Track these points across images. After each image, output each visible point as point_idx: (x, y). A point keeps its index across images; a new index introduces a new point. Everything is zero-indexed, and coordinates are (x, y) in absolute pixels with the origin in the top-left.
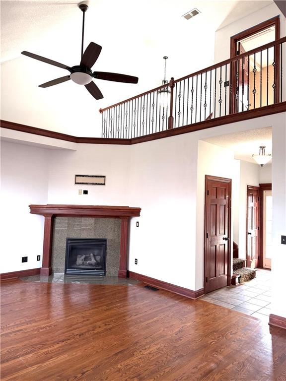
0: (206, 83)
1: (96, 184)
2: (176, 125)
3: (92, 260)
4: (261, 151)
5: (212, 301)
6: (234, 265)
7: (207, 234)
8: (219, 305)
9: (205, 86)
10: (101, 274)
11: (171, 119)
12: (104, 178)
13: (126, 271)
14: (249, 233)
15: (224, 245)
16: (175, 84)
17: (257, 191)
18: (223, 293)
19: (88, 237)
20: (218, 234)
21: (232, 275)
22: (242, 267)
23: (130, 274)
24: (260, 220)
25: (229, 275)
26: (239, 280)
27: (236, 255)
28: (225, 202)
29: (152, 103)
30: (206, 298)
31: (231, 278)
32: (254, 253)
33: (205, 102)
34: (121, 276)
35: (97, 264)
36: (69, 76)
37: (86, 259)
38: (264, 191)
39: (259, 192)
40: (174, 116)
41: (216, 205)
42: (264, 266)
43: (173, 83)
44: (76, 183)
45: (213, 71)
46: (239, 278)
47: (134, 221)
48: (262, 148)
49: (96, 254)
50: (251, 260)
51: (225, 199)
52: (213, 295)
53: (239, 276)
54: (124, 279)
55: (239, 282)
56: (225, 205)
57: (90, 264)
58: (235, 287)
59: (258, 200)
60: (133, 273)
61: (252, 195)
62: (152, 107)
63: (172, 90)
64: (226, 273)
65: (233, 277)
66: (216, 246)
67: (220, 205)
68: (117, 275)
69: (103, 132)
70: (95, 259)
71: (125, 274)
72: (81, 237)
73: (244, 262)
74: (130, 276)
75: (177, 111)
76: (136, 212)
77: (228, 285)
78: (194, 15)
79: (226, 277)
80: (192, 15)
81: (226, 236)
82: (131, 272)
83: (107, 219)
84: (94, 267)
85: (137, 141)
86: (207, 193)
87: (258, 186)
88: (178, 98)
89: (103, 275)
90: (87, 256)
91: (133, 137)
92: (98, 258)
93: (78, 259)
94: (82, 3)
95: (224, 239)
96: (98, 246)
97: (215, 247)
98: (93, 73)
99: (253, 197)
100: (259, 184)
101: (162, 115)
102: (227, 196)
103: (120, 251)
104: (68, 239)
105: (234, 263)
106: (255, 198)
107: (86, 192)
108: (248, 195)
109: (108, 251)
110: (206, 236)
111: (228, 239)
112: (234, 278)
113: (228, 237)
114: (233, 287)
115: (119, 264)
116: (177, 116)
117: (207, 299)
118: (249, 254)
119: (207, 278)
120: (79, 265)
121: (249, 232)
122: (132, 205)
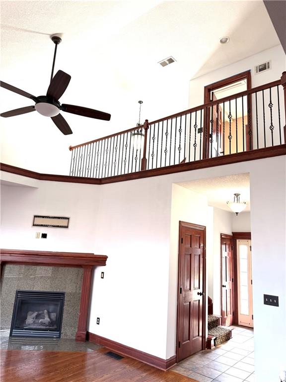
0: (181, 127)
1: (58, 226)
2: (150, 167)
3: (46, 319)
4: (236, 199)
5: (185, 373)
6: (208, 324)
7: (181, 289)
8: (194, 378)
9: (180, 130)
10: (55, 336)
11: (144, 161)
12: (67, 220)
13: (85, 333)
14: (223, 286)
15: (199, 300)
16: (149, 126)
17: (231, 239)
18: (197, 361)
19: (42, 290)
20: (192, 288)
21: (207, 336)
22: (217, 326)
23: (90, 336)
24: (234, 271)
25: (203, 337)
26: (215, 343)
27: (211, 312)
28: (200, 251)
29: (125, 143)
30: (179, 368)
31: (206, 340)
32: (229, 308)
33: (180, 145)
34: (79, 338)
35: (52, 323)
36: (34, 107)
37: (37, 317)
38: (238, 240)
39: (232, 240)
40: (147, 157)
41: (191, 255)
42: (239, 323)
43: (147, 125)
44: (34, 225)
45: (188, 115)
46: (215, 340)
47: (99, 270)
48: (237, 195)
49: (50, 310)
50: (226, 317)
51: (200, 248)
52: (187, 364)
53: (215, 338)
54: (82, 343)
55: (215, 345)
56: (199, 255)
57: (42, 324)
58: (210, 352)
59: (232, 249)
60: (94, 335)
61: (226, 244)
62: (125, 148)
63: (146, 132)
64: (201, 334)
65: (208, 338)
66: (190, 303)
67: (195, 255)
68: (74, 338)
69: (72, 170)
70: (49, 317)
71: (84, 337)
72: (34, 290)
73: (219, 319)
74: (90, 339)
75: (151, 153)
76: (101, 260)
77: (202, 349)
78: (170, 63)
79: (201, 339)
80: (167, 62)
81: (201, 291)
82: (91, 334)
83: (67, 268)
84: (48, 327)
85: (107, 181)
86: (181, 241)
87: (231, 234)
88: (152, 140)
89: (57, 338)
90: (40, 312)
91: (103, 177)
92: (54, 316)
93: (29, 317)
94: (55, 36)
95: (198, 294)
96: (53, 300)
97: (188, 303)
98: (61, 105)
99: (227, 246)
100: (232, 233)
101: (135, 156)
102: (202, 245)
103: (79, 308)
104: (18, 292)
105: (208, 322)
106: (229, 247)
107: (44, 236)
108: (222, 243)
109: (65, 307)
110: (180, 291)
111: (202, 294)
112: (209, 340)
113: (203, 292)
114: (208, 352)
115: (78, 324)
116: (151, 157)
117: (180, 370)
118: (224, 309)
119: (180, 342)
120: (29, 325)
121: (224, 284)
122: (97, 252)
